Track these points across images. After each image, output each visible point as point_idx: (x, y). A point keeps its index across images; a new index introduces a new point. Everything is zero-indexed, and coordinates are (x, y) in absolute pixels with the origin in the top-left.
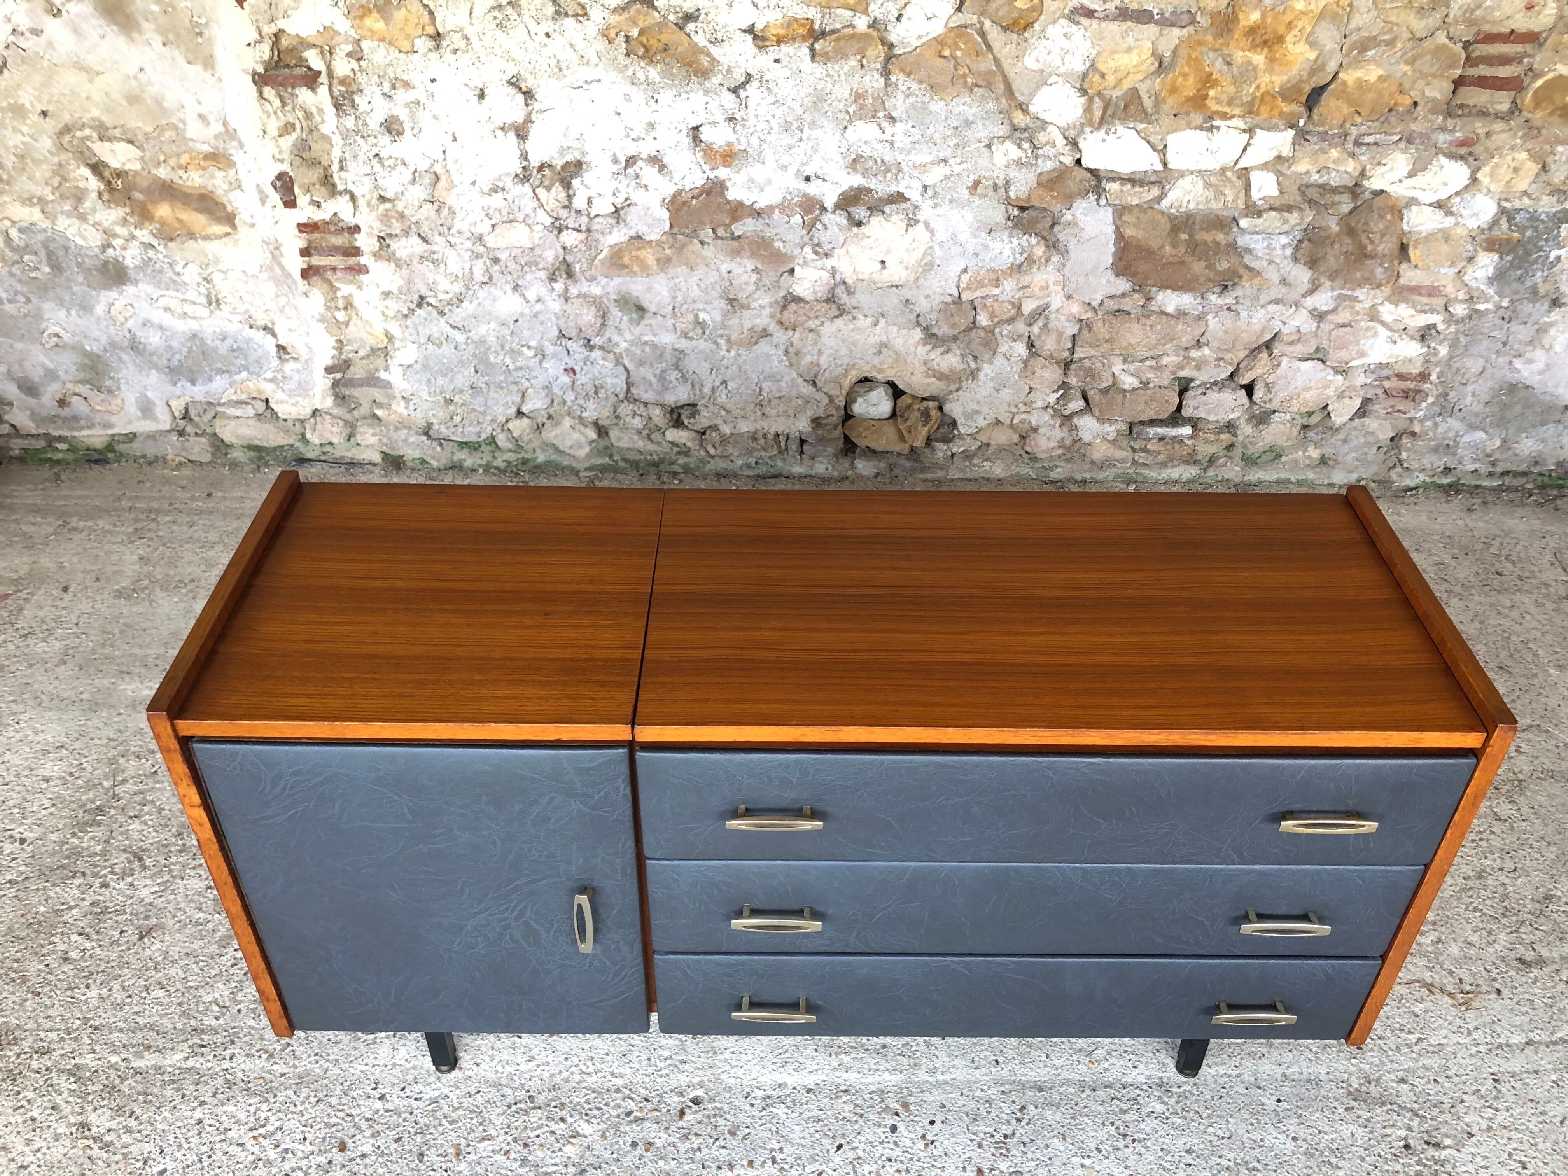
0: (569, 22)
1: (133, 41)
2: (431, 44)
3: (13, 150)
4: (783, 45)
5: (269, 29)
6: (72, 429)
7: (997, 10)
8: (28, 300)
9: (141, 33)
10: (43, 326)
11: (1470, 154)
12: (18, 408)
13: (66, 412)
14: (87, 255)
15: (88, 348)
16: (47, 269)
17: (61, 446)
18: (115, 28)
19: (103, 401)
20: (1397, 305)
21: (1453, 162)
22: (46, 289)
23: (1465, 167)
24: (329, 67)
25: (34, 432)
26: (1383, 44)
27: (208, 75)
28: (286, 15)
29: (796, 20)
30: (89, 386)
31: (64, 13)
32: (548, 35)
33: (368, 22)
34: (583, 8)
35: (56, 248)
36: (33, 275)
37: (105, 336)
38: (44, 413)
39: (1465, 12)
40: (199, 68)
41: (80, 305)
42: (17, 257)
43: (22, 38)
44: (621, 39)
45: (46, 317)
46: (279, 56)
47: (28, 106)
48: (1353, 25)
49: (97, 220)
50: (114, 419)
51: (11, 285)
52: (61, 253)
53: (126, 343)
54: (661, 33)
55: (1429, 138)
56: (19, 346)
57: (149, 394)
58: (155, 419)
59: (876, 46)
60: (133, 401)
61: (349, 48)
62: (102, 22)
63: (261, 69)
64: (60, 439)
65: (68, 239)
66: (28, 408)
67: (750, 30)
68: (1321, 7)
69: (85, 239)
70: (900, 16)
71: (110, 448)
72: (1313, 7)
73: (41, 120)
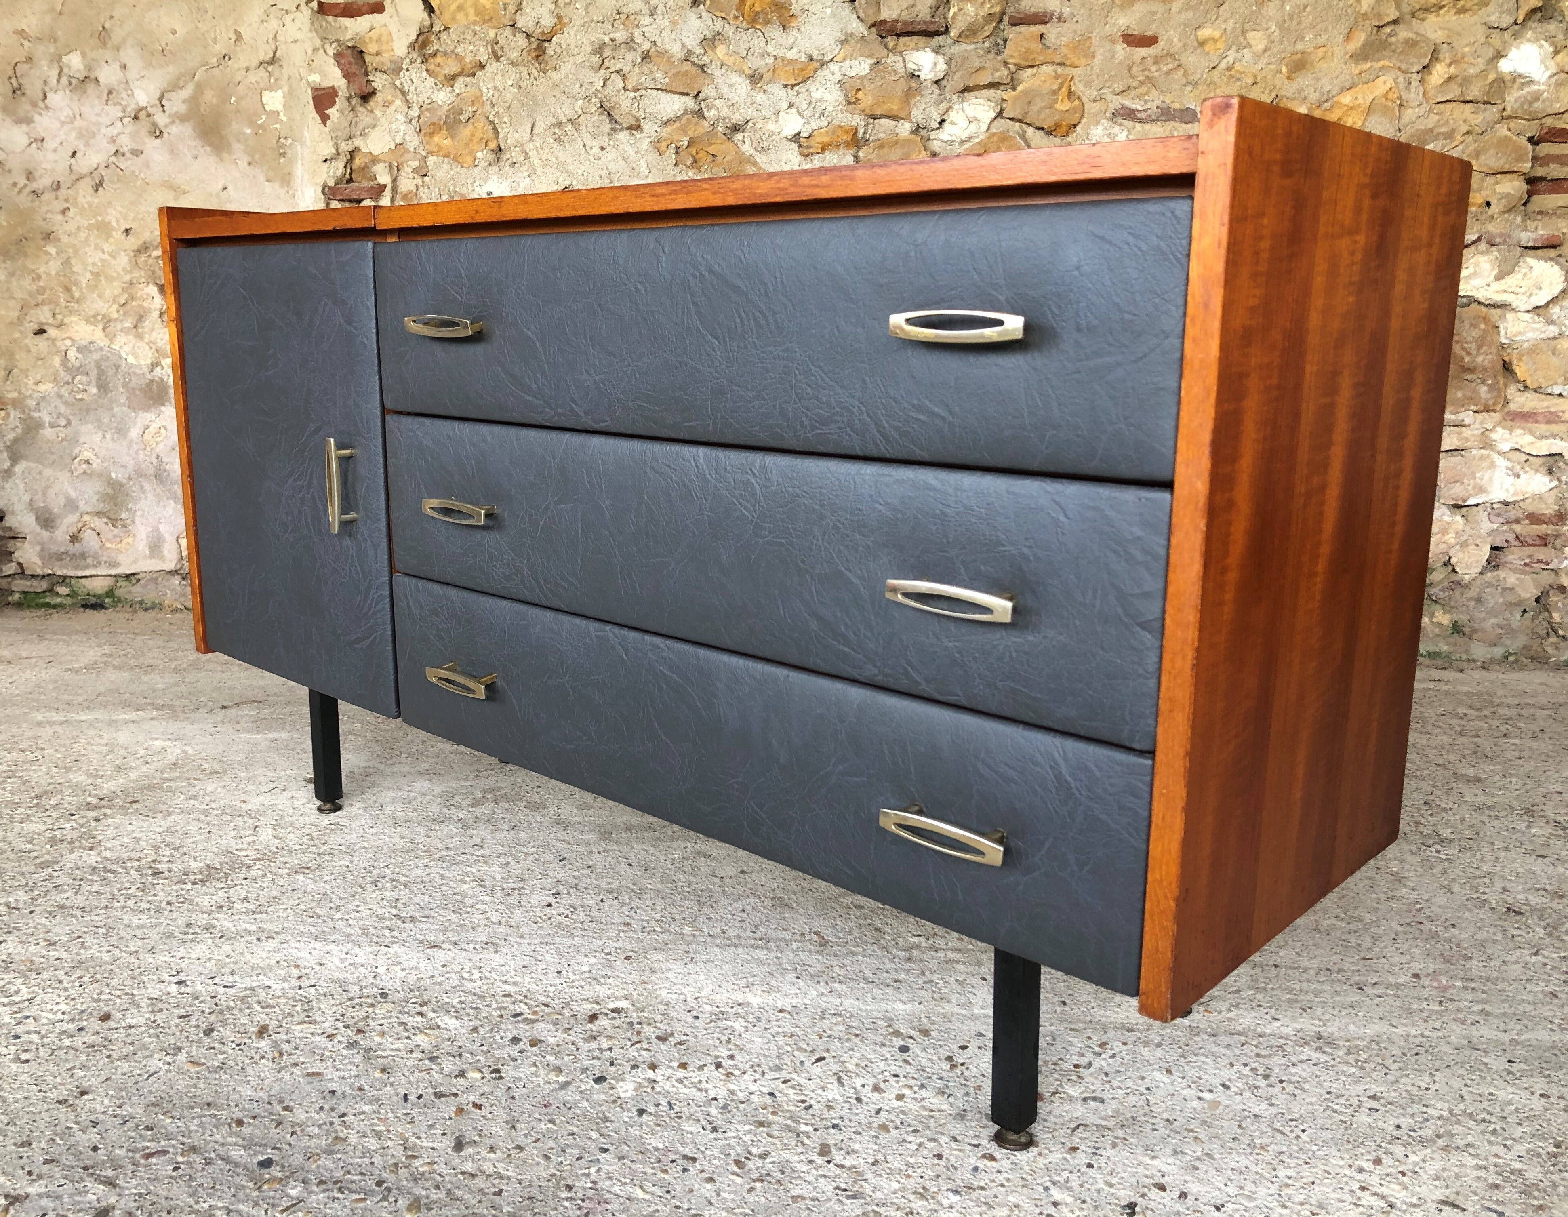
0: (623, 136)
1: (222, 160)
2: (491, 157)
3: (90, 268)
4: (827, 153)
5: (345, 147)
6: (77, 568)
7: (1039, 112)
8: (69, 423)
9: (230, 153)
10: (76, 451)
11: (1560, 256)
12: (30, 543)
13: (76, 548)
14: (135, 373)
15: (113, 475)
16: (94, 390)
17: (63, 590)
18: (208, 149)
19: (115, 536)
20: (1511, 431)
21: (1542, 262)
22: (88, 411)
23: (1557, 268)
24: (394, 181)
25: (39, 572)
26: (1441, 137)
27: (282, 192)
28: (363, 134)
29: (840, 127)
30: (105, 520)
31: (165, 135)
32: (602, 149)
33: (436, 139)
34: (637, 120)
35: (107, 367)
36: (79, 396)
37: (132, 462)
38: (54, 549)
39: (1522, 104)
40: (277, 185)
41: (116, 428)
42: (68, 378)
43: (122, 159)
44: (672, 150)
45: (81, 441)
46: (351, 174)
47: (114, 224)
48: (1405, 119)
49: (152, 339)
50: (121, 558)
51: (56, 407)
52: (111, 372)
53: (152, 470)
54: (711, 144)
55: (1509, 236)
56: (48, 472)
57: (162, 528)
58: (162, 558)
59: (920, 152)
60: (144, 536)
61: (417, 163)
62: (198, 143)
63: (331, 183)
64: (64, 580)
65: (120, 357)
66: (39, 543)
67: (796, 138)
68: (1368, 102)
69: (136, 356)
70: (943, 121)
71: (110, 593)
72: (1360, 101)
73: (123, 237)
